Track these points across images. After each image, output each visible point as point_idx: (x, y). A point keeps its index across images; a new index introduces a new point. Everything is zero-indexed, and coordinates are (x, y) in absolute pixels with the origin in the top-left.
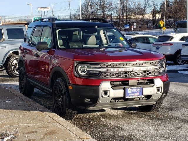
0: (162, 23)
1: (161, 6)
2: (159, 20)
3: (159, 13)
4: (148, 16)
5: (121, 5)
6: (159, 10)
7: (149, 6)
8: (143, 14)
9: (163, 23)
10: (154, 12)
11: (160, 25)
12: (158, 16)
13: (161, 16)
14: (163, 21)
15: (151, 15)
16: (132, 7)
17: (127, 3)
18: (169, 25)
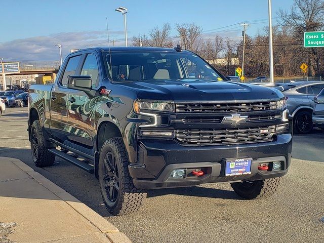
0: (239, 71)
1: (239, 47)
2: (236, 67)
3: (236, 57)
4: (221, 62)
5: (184, 47)
6: (235, 52)
7: (222, 49)
8: (214, 58)
9: (241, 71)
10: (230, 56)
11: (237, 73)
12: (234, 61)
13: (238, 61)
14: (241, 67)
15: (226, 61)
16: (199, 49)
17: (192, 43)
18: (249, 74)
